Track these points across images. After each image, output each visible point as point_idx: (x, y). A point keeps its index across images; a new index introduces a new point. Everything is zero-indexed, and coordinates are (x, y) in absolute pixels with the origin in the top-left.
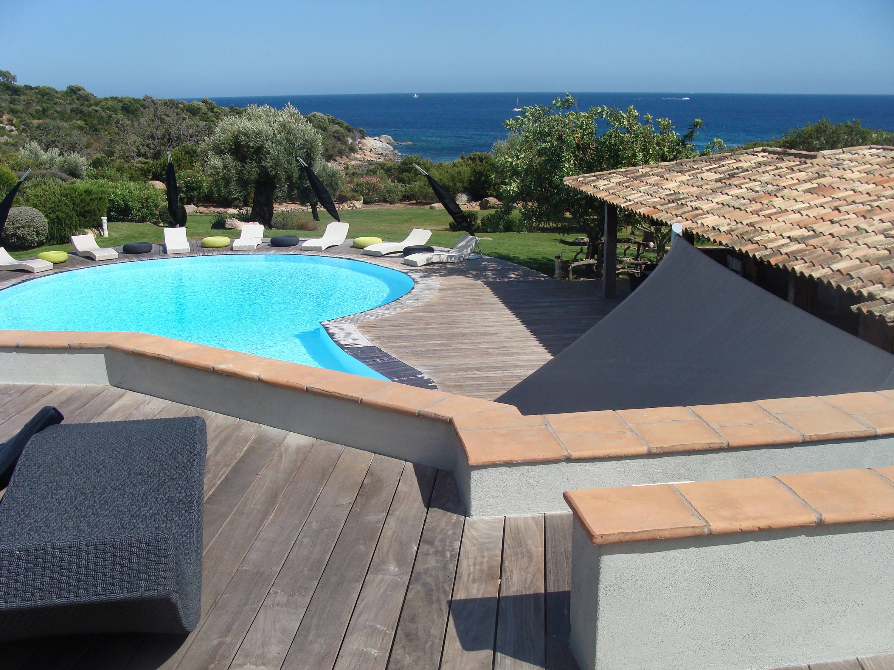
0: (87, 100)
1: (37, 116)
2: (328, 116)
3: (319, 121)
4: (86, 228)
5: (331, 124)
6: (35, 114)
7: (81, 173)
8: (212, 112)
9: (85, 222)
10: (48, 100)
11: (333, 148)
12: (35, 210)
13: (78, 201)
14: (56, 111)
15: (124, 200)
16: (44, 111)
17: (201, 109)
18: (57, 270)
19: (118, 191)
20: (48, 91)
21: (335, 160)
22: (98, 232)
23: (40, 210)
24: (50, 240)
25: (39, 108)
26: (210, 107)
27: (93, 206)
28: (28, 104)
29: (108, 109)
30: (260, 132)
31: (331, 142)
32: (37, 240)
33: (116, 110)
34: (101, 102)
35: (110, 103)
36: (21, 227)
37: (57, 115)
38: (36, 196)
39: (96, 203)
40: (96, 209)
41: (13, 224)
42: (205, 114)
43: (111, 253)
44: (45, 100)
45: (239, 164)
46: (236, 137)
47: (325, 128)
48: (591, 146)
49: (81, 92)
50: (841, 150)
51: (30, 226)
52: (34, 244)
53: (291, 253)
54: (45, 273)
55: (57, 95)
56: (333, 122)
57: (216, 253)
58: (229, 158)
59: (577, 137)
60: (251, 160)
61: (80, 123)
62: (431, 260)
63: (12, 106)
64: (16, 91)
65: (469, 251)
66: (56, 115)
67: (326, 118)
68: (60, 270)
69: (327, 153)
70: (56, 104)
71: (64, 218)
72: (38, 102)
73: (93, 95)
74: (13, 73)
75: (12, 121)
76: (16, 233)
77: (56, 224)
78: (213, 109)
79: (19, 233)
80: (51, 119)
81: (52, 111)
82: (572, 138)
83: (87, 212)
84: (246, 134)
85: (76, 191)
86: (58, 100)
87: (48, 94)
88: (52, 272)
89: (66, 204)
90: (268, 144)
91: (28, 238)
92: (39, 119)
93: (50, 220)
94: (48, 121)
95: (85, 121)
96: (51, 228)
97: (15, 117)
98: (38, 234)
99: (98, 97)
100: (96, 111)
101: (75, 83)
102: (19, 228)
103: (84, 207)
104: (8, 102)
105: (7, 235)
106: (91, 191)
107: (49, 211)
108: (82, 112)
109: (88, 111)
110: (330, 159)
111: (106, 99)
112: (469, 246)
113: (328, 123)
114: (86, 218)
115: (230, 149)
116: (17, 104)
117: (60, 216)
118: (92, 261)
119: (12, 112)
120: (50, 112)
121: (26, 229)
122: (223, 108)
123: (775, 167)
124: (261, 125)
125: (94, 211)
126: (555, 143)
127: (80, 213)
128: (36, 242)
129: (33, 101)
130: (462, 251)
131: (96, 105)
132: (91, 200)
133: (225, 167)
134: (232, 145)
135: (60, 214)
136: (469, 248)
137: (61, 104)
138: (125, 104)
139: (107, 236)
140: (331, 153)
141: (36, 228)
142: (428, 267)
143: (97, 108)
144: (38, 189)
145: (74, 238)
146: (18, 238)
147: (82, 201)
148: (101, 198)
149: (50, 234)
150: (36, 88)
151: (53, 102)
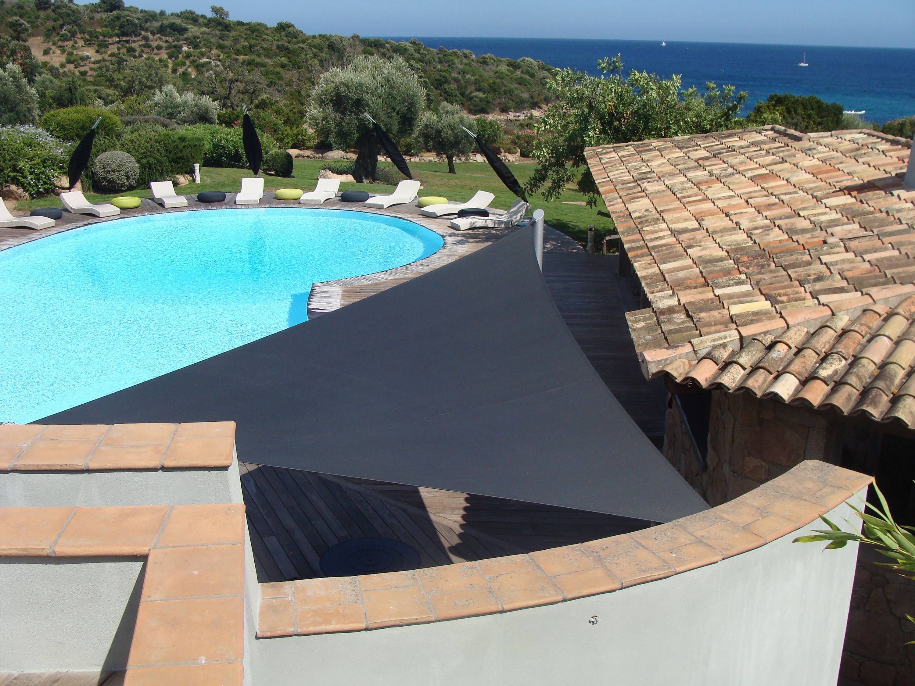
0: (296, 38)
1: (243, 52)
2: (538, 62)
3: (529, 67)
4: (177, 174)
5: (541, 70)
6: (242, 49)
7: (212, 116)
8: (419, 53)
9: (178, 168)
10: (257, 36)
11: (539, 95)
12: (127, 155)
13: (170, 148)
14: (262, 47)
15: (234, 147)
16: (251, 47)
17: (408, 50)
18: (123, 216)
19: (229, 137)
20: (259, 27)
21: (540, 108)
22: (191, 178)
23: (132, 155)
24: (142, 184)
25: (246, 44)
26: (417, 48)
27: (186, 153)
28: (236, 40)
29: (315, 46)
30: (360, 85)
31: (537, 89)
32: (127, 184)
33: (322, 48)
34: (308, 39)
35: (317, 41)
36: (111, 171)
37: (263, 51)
38: (132, 141)
39: (189, 149)
40: (189, 156)
41: (104, 168)
42: (411, 55)
43: (182, 201)
44: (254, 37)
45: (339, 115)
46: (337, 87)
47: (533, 74)
48: (625, 115)
49: (290, 29)
50: (830, 133)
51: (120, 171)
52: (124, 188)
53: (353, 209)
54: (110, 218)
55: (267, 32)
56: (543, 68)
57: (283, 205)
58: (330, 109)
59: (610, 105)
60: (351, 112)
61: (284, 60)
62: (475, 224)
63: (221, 41)
64: (227, 27)
65: (519, 218)
66: (261, 51)
67: (535, 63)
68: (126, 216)
69: (531, 100)
70: (263, 40)
71: (155, 164)
72: (246, 39)
73: (302, 32)
74: (226, 10)
75: (219, 56)
76: (107, 177)
77: (147, 169)
78: (420, 50)
79: (109, 176)
80: (257, 55)
81: (258, 48)
82: (603, 106)
83: (179, 159)
84: (347, 86)
85: (170, 138)
86: (266, 37)
87: (257, 30)
88: (118, 217)
89: (158, 150)
90: (366, 97)
91: (118, 182)
92: (245, 55)
93: (142, 165)
94: (254, 57)
95: (289, 58)
96: (142, 174)
97: (222, 53)
98: (128, 178)
99: (307, 34)
100: (303, 48)
101: (284, 20)
102: (109, 172)
103: (176, 153)
104: (217, 38)
105: (99, 178)
106: (184, 138)
107: (140, 156)
108: (287, 49)
109: (294, 49)
110: (535, 107)
111: (314, 37)
112: (520, 212)
113: (538, 68)
114: (178, 164)
115: (332, 100)
116: (226, 40)
117: (150, 162)
118: (161, 208)
119: (221, 47)
120: (256, 48)
121: (116, 173)
122: (431, 49)
123: (759, 148)
124: (364, 77)
125: (188, 158)
126: (586, 110)
127: (173, 159)
128: (126, 186)
129: (242, 37)
130: (512, 217)
131: (303, 42)
132: (184, 147)
133: (324, 119)
134: (333, 96)
135: (152, 160)
136: (519, 214)
137: (268, 40)
138: (331, 42)
139: (200, 182)
140: (536, 100)
141: (126, 173)
142: (470, 232)
143: (304, 46)
144: (136, 134)
145: (153, 184)
146: (109, 181)
147: (176, 147)
148: (195, 145)
149: (142, 179)
150: (248, 24)
151: (261, 38)
